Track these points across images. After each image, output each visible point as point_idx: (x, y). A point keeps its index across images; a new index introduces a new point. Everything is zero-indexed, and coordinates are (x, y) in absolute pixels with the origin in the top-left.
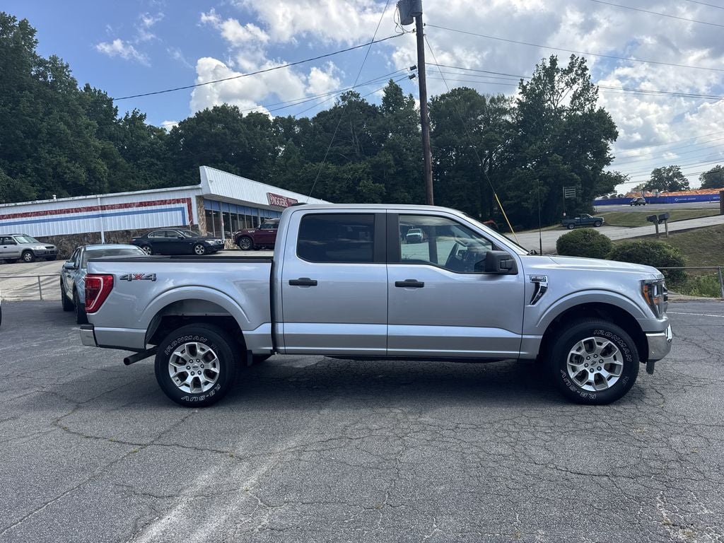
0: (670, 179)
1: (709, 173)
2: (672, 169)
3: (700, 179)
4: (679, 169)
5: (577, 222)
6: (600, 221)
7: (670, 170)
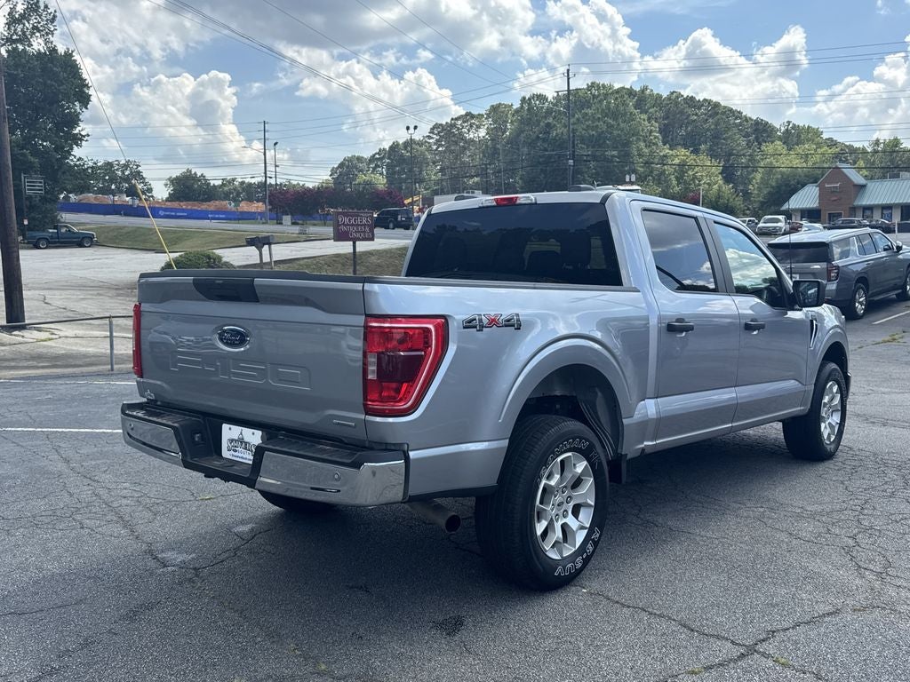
0: (127, 179)
1: (177, 178)
2: (128, 166)
3: (166, 185)
4: (138, 166)
5: (52, 237)
6: (91, 238)
7: (126, 166)
